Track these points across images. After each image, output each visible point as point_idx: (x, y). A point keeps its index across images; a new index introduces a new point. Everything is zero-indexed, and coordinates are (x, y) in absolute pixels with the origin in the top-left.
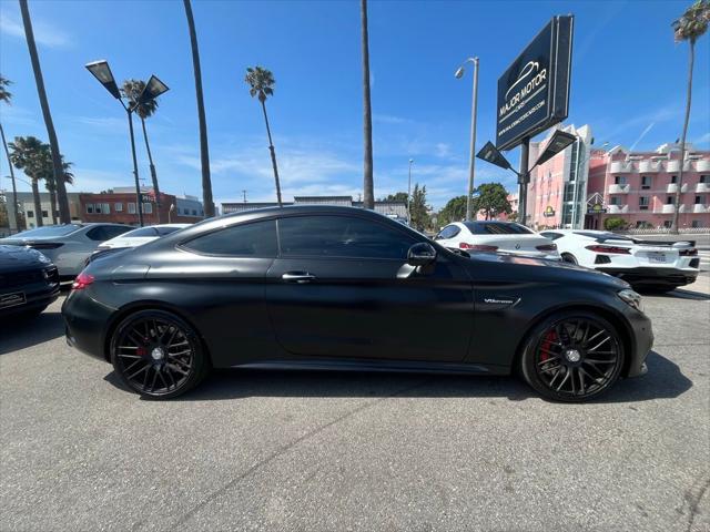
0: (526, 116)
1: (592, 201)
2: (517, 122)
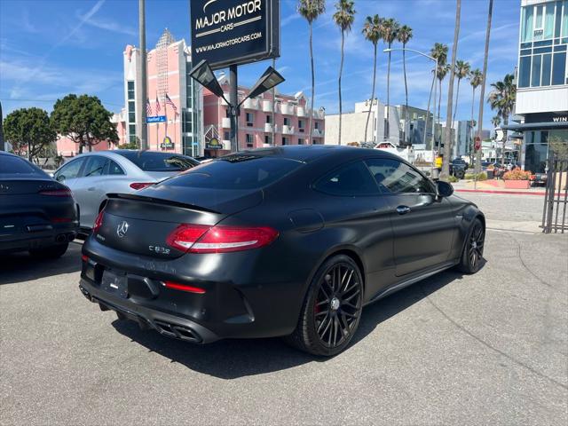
0: (236, 41)
1: (209, 135)
2: (224, 44)
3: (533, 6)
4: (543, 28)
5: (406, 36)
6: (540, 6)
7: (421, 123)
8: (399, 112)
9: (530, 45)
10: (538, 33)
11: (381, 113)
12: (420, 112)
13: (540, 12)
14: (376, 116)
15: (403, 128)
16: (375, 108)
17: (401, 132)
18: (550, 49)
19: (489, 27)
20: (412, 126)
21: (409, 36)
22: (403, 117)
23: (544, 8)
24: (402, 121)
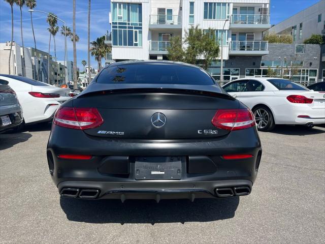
3: (116, 3)
4: (122, 16)
5: (32, 5)
6: (120, 4)
7: (45, 60)
8: (30, 51)
9: (116, 23)
10: (120, 18)
11: (18, 51)
12: (44, 54)
13: (120, 7)
14: (15, 53)
15: (34, 62)
16: (14, 48)
17: (33, 65)
18: (126, 27)
19: (90, 9)
20: (39, 62)
21: (34, 5)
22: (33, 55)
23: (122, 5)
24: (33, 58)
